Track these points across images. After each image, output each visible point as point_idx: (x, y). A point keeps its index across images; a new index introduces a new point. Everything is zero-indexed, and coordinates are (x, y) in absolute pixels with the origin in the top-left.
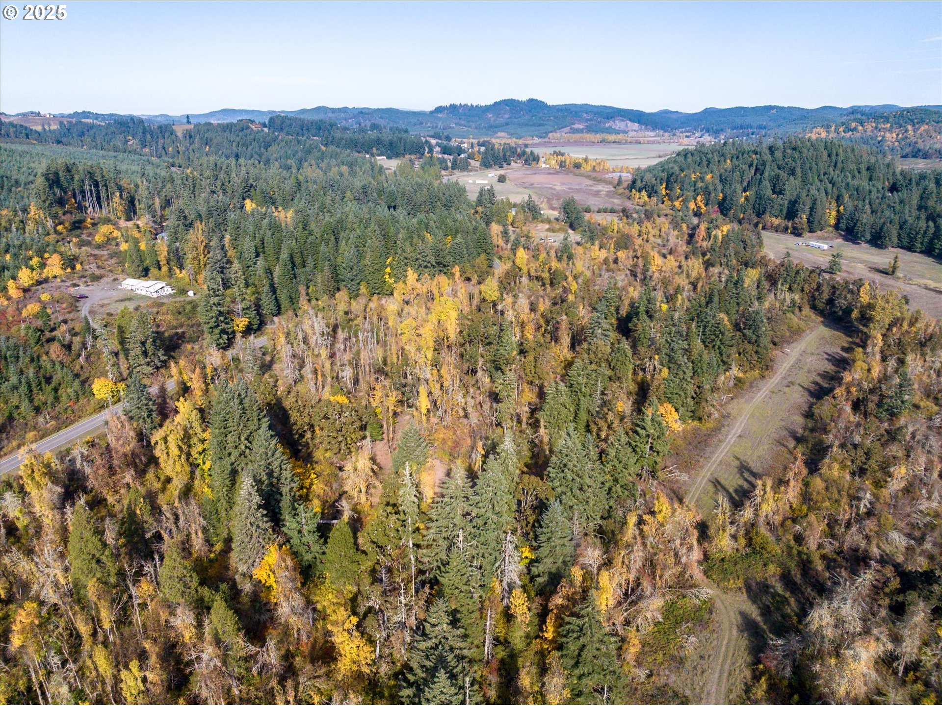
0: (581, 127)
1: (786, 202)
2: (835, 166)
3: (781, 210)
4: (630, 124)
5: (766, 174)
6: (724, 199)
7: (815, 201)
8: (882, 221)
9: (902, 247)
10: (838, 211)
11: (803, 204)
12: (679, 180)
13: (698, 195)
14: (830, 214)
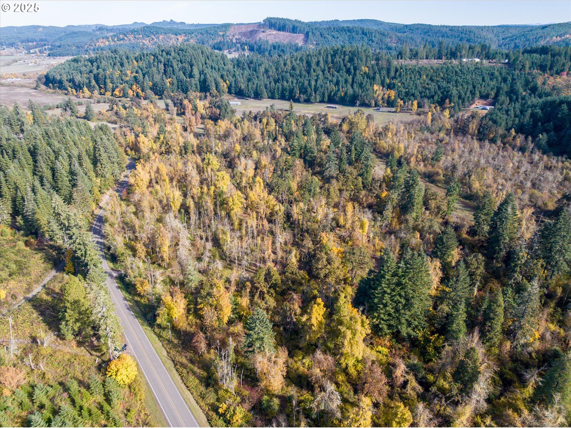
1: (198, 82)
3: (197, 87)
6: (154, 85)
7: (215, 80)
8: (255, 86)
9: (269, 98)
10: (227, 84)
11: (211, 82)
12: (108, 77)
13: (132, 85)
14: (224, 86)
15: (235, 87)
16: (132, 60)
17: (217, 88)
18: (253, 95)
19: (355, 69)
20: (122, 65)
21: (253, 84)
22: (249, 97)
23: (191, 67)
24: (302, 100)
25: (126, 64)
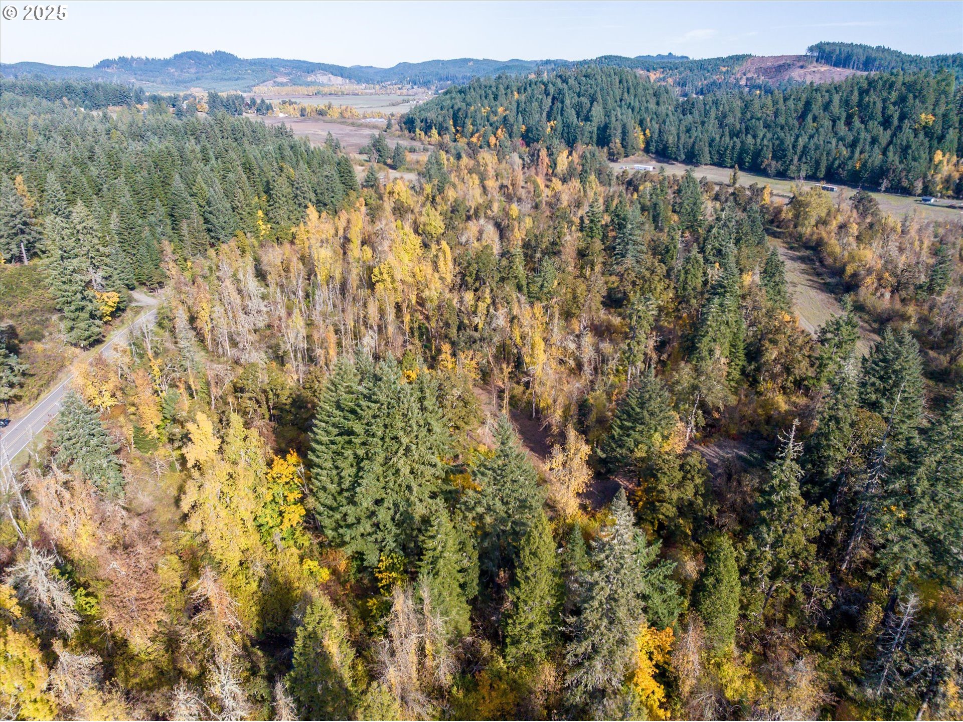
0: (285, 80)
1: (595, 129)
2: (628, 92)
3: (591, 138)
4: (333, 78)
5: (567, 101)
6: (528, 130)
7: (624, 127)
8: (692, 140)
9: (714, 164)
10: (644, 134)
11: (615, 129)
12: (469, 115)
13: (497, 129)
14: (639, 138)
15: (656, 142)
16: (512, 92)
17: (623, 139)
18: (683, 157)
19: (902, 118)
20: (496, 98)
21: (690, 137)
22: (676, 159)
23: (592, 104)
24: (772, 170)
25: (502, 98)
